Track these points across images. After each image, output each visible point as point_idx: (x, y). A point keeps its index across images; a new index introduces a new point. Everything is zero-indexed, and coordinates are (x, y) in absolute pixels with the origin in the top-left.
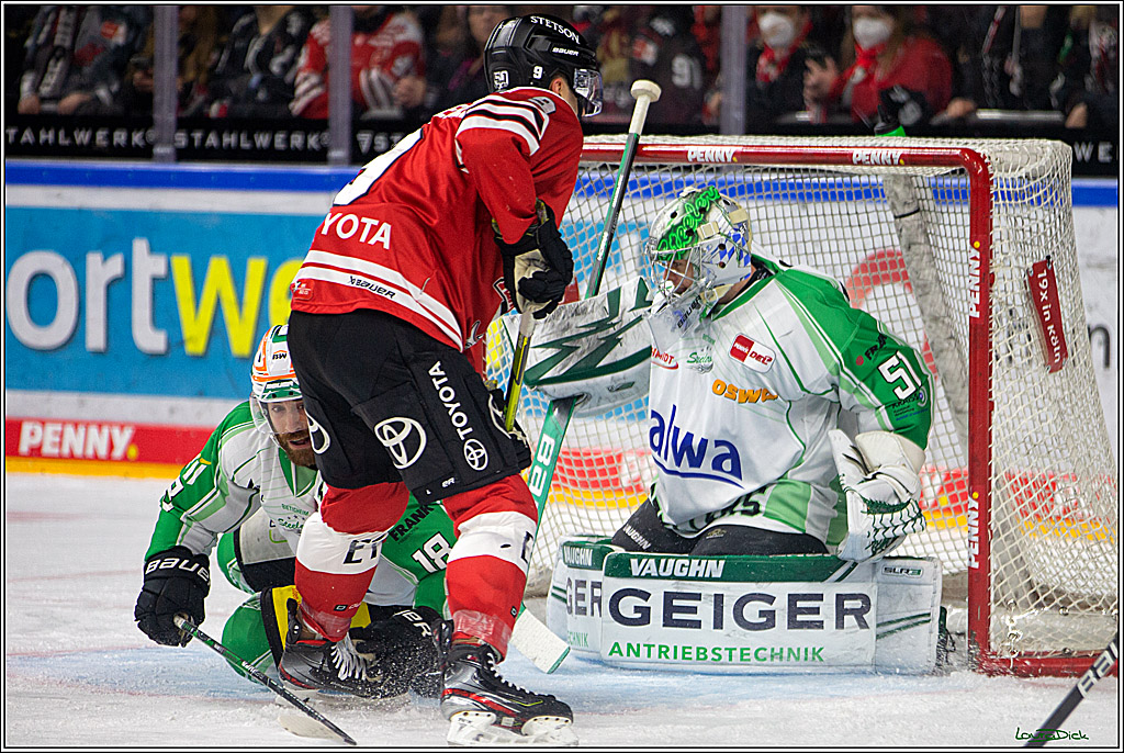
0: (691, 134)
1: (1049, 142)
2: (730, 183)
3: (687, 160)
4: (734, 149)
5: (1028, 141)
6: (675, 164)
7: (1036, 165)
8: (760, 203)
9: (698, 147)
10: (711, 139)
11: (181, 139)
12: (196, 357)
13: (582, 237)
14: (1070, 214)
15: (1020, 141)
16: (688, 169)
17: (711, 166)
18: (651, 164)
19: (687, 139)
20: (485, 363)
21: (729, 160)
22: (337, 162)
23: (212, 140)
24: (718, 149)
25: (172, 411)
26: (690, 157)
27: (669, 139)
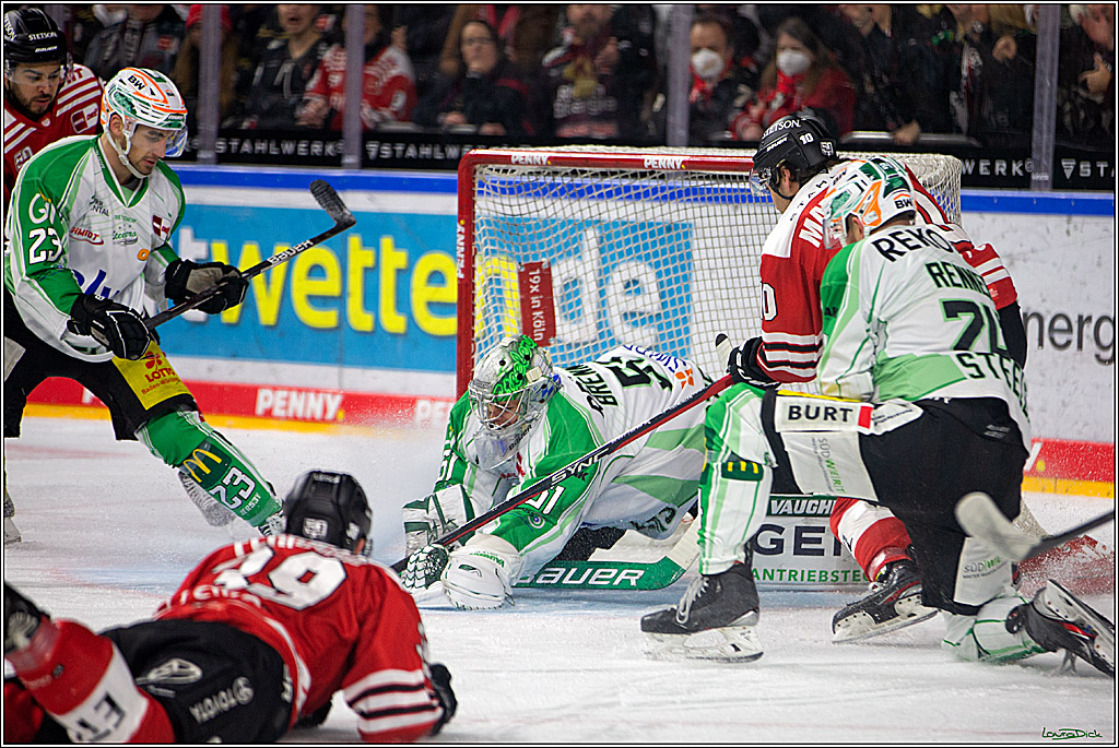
0: (646, 146)
1: (943, 156)
2: (670, 188)
3: (643, 167)
4: (683, 159)
5: (925, 155)
6: (633, 170)
7: (932, 175)
8: (688, 205)
9: (652, 156)
10: (663, 150)
11: (221, 146)
12: (230, 325)
13: (555, 229)
14: (959, 216)
15: (918, 155)
16: (643, 175)
17: (663, 172)
18: (613, 170)
19: (643, 150)
20: (473, 332)
21: (678, 167)
22: (350, 166)
23: (246, 147)
24: (669, 158)
25: (210, 370)
26: (646, 164)
27: (628, 149)
